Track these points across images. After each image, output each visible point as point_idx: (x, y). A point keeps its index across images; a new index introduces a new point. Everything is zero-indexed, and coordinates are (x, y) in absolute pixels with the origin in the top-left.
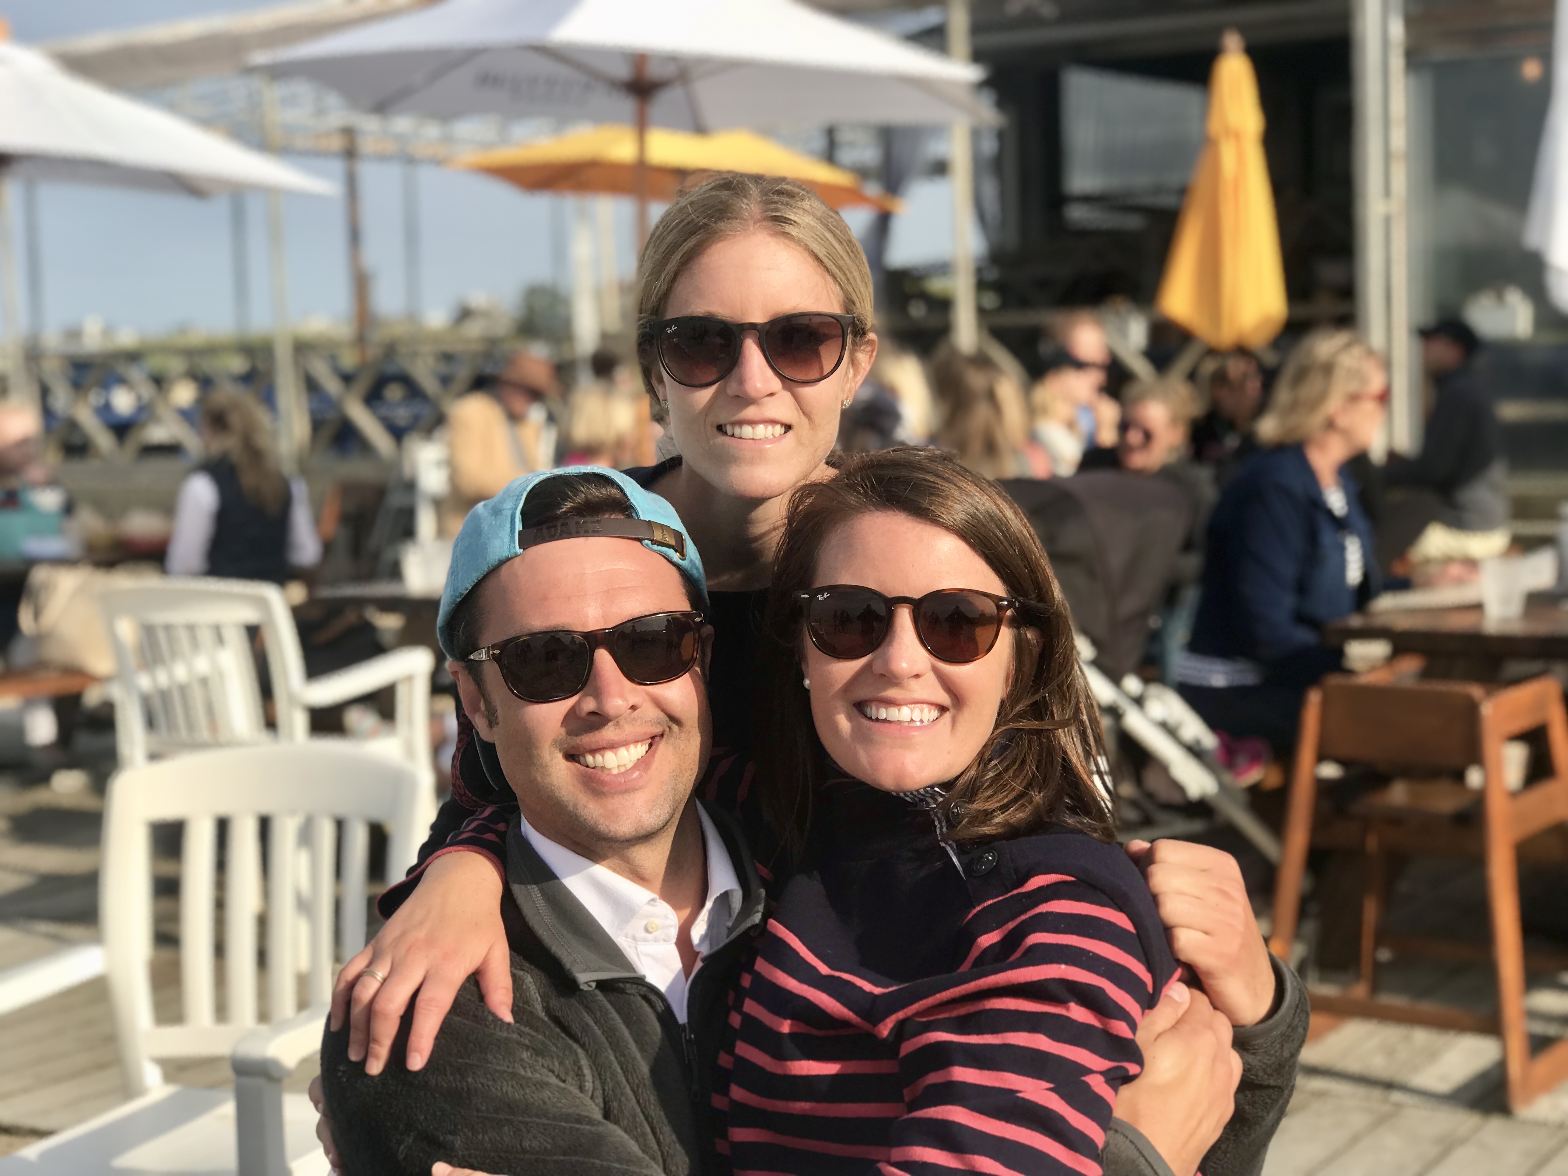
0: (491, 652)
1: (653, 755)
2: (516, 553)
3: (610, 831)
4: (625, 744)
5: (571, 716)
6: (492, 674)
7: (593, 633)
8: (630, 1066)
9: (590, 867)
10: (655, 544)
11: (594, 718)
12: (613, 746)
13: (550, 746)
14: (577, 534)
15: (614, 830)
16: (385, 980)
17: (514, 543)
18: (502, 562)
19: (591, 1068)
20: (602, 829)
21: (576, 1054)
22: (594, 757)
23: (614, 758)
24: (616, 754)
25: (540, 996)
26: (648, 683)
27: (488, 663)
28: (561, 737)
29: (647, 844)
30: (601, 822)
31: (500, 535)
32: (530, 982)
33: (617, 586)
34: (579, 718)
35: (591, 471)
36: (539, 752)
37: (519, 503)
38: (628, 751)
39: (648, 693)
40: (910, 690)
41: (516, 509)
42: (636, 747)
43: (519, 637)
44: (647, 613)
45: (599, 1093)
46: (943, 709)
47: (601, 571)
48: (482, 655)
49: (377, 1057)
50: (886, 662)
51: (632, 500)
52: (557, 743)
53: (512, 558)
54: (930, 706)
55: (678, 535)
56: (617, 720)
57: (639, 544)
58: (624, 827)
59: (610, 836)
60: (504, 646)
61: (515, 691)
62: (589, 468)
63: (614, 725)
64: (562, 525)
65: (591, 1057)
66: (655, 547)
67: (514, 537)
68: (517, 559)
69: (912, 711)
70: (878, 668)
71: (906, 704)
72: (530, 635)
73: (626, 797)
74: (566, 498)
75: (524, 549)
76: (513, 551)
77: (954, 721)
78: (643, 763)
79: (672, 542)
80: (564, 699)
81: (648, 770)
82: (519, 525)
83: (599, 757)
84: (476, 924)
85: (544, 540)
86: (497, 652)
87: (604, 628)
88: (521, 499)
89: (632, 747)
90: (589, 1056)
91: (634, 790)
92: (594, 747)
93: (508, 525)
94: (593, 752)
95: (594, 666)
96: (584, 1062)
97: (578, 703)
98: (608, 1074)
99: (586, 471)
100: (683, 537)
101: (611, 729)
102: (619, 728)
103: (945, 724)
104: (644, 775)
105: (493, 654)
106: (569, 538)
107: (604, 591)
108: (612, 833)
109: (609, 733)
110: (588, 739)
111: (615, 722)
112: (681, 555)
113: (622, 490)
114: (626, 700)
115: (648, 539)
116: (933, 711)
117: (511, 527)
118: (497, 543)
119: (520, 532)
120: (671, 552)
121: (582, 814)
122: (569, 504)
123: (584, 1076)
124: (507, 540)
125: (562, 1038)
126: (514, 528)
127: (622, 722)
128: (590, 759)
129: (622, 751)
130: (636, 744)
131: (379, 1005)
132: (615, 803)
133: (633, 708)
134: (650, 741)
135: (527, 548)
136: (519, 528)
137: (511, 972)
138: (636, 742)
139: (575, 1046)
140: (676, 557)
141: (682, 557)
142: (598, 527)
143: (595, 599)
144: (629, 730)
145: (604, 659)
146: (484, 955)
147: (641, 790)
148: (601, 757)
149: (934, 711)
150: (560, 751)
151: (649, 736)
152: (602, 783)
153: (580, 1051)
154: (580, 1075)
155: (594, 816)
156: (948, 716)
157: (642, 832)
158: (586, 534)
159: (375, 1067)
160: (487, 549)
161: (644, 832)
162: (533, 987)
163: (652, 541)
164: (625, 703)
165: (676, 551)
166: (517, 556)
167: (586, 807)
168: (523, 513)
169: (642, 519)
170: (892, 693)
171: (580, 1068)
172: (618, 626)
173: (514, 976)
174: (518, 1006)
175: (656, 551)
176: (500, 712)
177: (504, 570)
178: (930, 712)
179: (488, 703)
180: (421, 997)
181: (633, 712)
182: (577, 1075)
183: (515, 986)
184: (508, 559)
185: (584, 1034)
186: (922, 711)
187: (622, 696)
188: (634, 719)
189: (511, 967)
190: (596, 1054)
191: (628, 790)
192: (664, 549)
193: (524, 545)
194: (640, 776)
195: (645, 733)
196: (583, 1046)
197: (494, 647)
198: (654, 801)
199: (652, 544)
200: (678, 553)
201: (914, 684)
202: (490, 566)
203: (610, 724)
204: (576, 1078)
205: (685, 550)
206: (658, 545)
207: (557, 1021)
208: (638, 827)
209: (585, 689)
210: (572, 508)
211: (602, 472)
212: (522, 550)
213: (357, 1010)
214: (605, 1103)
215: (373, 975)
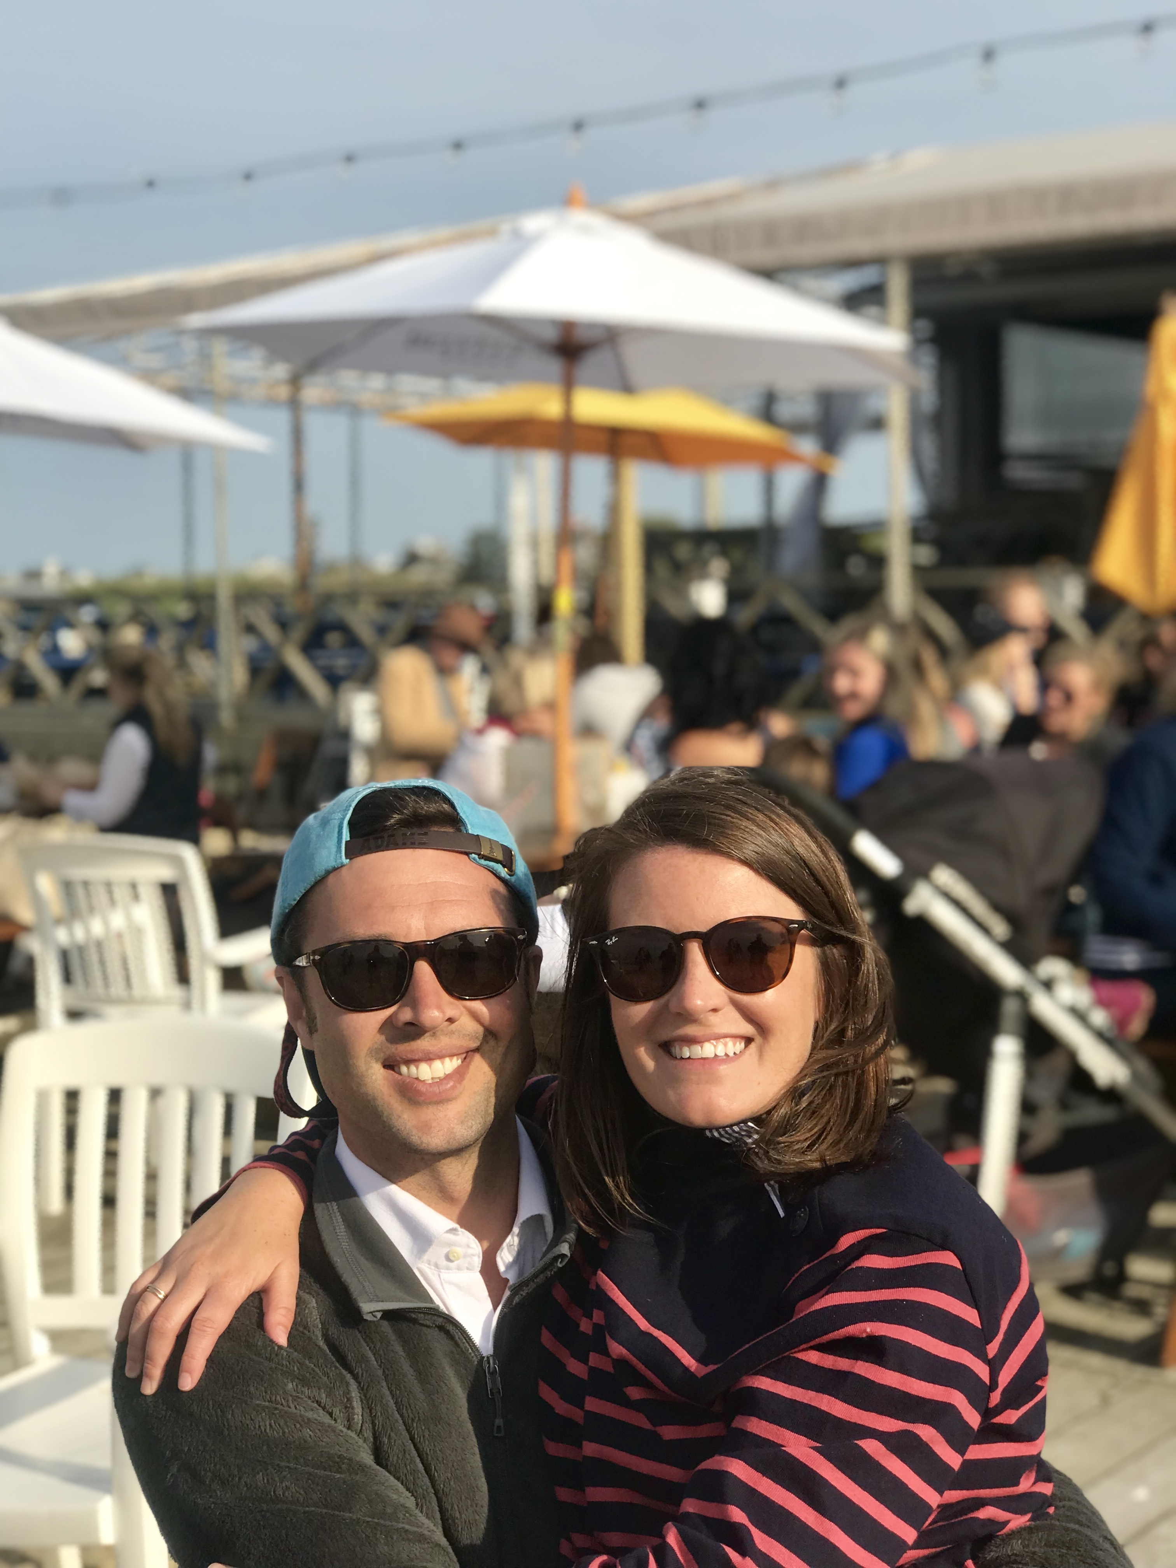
0: (312, 958)
1: (468, 1066)
2: (342, 863)
3: (422, 1143)
4: (441, 1057)
5: (387, 1026)
6: (313, 979)
7: (413, 945)
8: (405, 1399)
9: (384, 1187)
10: (482, 858)
11: (410, 1028)
12: (429, 1058)
13: (366, 1056)
14: (404, 846)
15: (426, 1142)
16: (166, 1297)
17: (341, 853)
18: (328, 873)
19: (361, 1401)
20: (414, 1140)
21: (348, 1384)
22: (408, 1068)
23: (428, 1069)
24: (430, 1067)
25: (321, 1323)
26: (467, 998)
27: (310, 969)
28: (376, 1046)
29: (458, 1158)
30: (414, 1133)
31: (327, 845)
32: (313, 1307)
33: (441, 899)
34: (394, 1027)
35: (421, 785)
36: (355, 1062)
37: (346, 814)
38: (443, 1063)
39: (465, 1007)
40: (709, 1026)
41: (343, 819)
42: (451, 1060)
43: (339, 944)
44: (468, 928)
45: (368, 1426)
46: (748, 1040)
47: (426, 883)
48: (302, 962)
49: (150, 1377)
50: (681, 999)
51: (461, 814)
52: (374, 1052)
53: (338, 868)
54: (734, 1039)
55: (507, 851)
56: (434, 1031)
57: (466, 857)
58: (435, 1140)
59: (422, 1148)
60: (324, 952)
61: (333, 998)
62: (420, 781)
63: (430, 1036)
64: (389, 836)
65: (362, 1389)
66: (483, 862)
67: (341, 847)
68: (344, 870)
69: (715, 1046)
70: (673, 1007)
71: (708, 1040)
72: (350, 942)
73: (439, 1108)
74: (394, 810)
75: (351, 859)
76: (339, 861)
77: (761, 1053)
78: (459, 1074)
79: (500, 857)
80: (383, 1009)
81: (462, 1081)
82: (346, 835)
83: (413, 1068)
84: (266, 1243)
85: (370, 851)
86: (317, 957)
87: (426, 939)
88: (349, 810)
89: (447, 1060)
90: (361, 1389)
91: (449, 1100)
92: (410, 1056)
93: (336, 835)
94: (408, 1062)
95: (413, 977)
96: (355, 1394)
97: (395, 1014)
98: (379, 1408)
99: (416, 784)
100: (513, 853)
101: (426, 1040)
102: (435, 1039)
103: (750, 1055)
104: (458, 1085)
105: (314, 960)
106: (396, 849)
107: (428, 903)
108: (424, 1145)
109: (424, 1044)
110: (403, 1049)
111: (431, 1033)
112: (508, 870)
113: (452, 805)
114: (443, 1012)
115: (475, 853)
116: (738, 1043)
117: (338, 838)
118: (324, 853)
119: (347, 842)
120: (499, 868)
121: (396, 1124)
122: (397, 816)
123: (353, 1408)
124: (334, 850)
125: (336, 1368)
126: (341, 838)
127: (438, 1034)
128: (404, 1069)
129: (437, 1064)
130: (451, 1058)
131: (158, 1322)
132: (429, 1113)
133: (451, 1020)
134: (465, 1055)
135: (354, 858)
136: (346, 838)
137: (298, 1293)
138: (451, 1056)
139: (348, 1376)
140: (504, 872)
141: (510, 873)
142: (424, 839)
143: (419, 910)
144: (444, 1042)
145: (424, 970)
146: (269, 1273)
147: (454, 1101)
148: (415, 1068)
149: (740, 1044)
150: (377, 1061)
151: (464, 1051)
152: (418, 1093)
153: (352, 1382)
154: (348, 1407)
155: (408, 1127)
156: (753, 1046)
157: (454, 1145)
158: (413, 845)
159: (150, 1388)
160: (313, 859)
161: (457, 1144)
162: (315, 1313)
163: (479, 855)
164: (441, 1015)
165: (504, 866)
166: (343, 866)
167: (400, 1117)
168: (350, 823)
169: (470, 832)
170: (690, 1030)
171: (349, 1400)
172: (440, 938)
173: (298, 1298)
174: (297, 1330)
175: (481, 865)
176: (319, 1021)
177: (331, 879)
178: (734, 1045)
179: (309, 1010)
180: (200, 1315)
181: (450, 1025)
182: (346, 1407)
183: (298, 1311)
184: (335, 869)
185: (358, 1364)
186: (725, 1045)
187: (439, 1008)
188: (452, 1033)
189: (299, 1287)
190: (368, 1386)
191: (441, 1100)
192: (492, 864)
193: (350, 854)
194: (454, 1087)
195: (461, 1046)
196: (356, 1377)
197: (314, 953)
198: (466, 1113)
199: (479, 858)
200: (506, 869)
201: (713, 1018)
202: (317, 876)
203: (427, 1035)
204: (343, 1410)
205: (514, 865)
206: (485, 860)
207: (334, 1348)
208: (450, 1139)
209: (404, 999)
210: (400, 820)
211: (432, 786)
212: (348, 860)
213: (137, 1326)
214: (375, 1438)
215: (155, 1292)
